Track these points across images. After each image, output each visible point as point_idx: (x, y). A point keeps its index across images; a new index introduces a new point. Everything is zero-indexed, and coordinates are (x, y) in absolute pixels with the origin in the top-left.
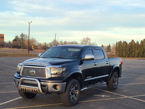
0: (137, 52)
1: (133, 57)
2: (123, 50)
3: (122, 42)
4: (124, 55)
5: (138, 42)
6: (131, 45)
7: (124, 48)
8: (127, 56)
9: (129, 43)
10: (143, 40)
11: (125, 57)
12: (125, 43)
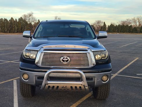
0: (16, 28)
1: (14, 32)
2: (4, 26)
3: (3, 19)
4: (6, 30)
5: (16, 19)
6: (11, 22)
7: (6, 25)
8: (8, 32)
9: (9, 21)
10: (20, 18)
11: (7, 32)
12: (6, 20)
